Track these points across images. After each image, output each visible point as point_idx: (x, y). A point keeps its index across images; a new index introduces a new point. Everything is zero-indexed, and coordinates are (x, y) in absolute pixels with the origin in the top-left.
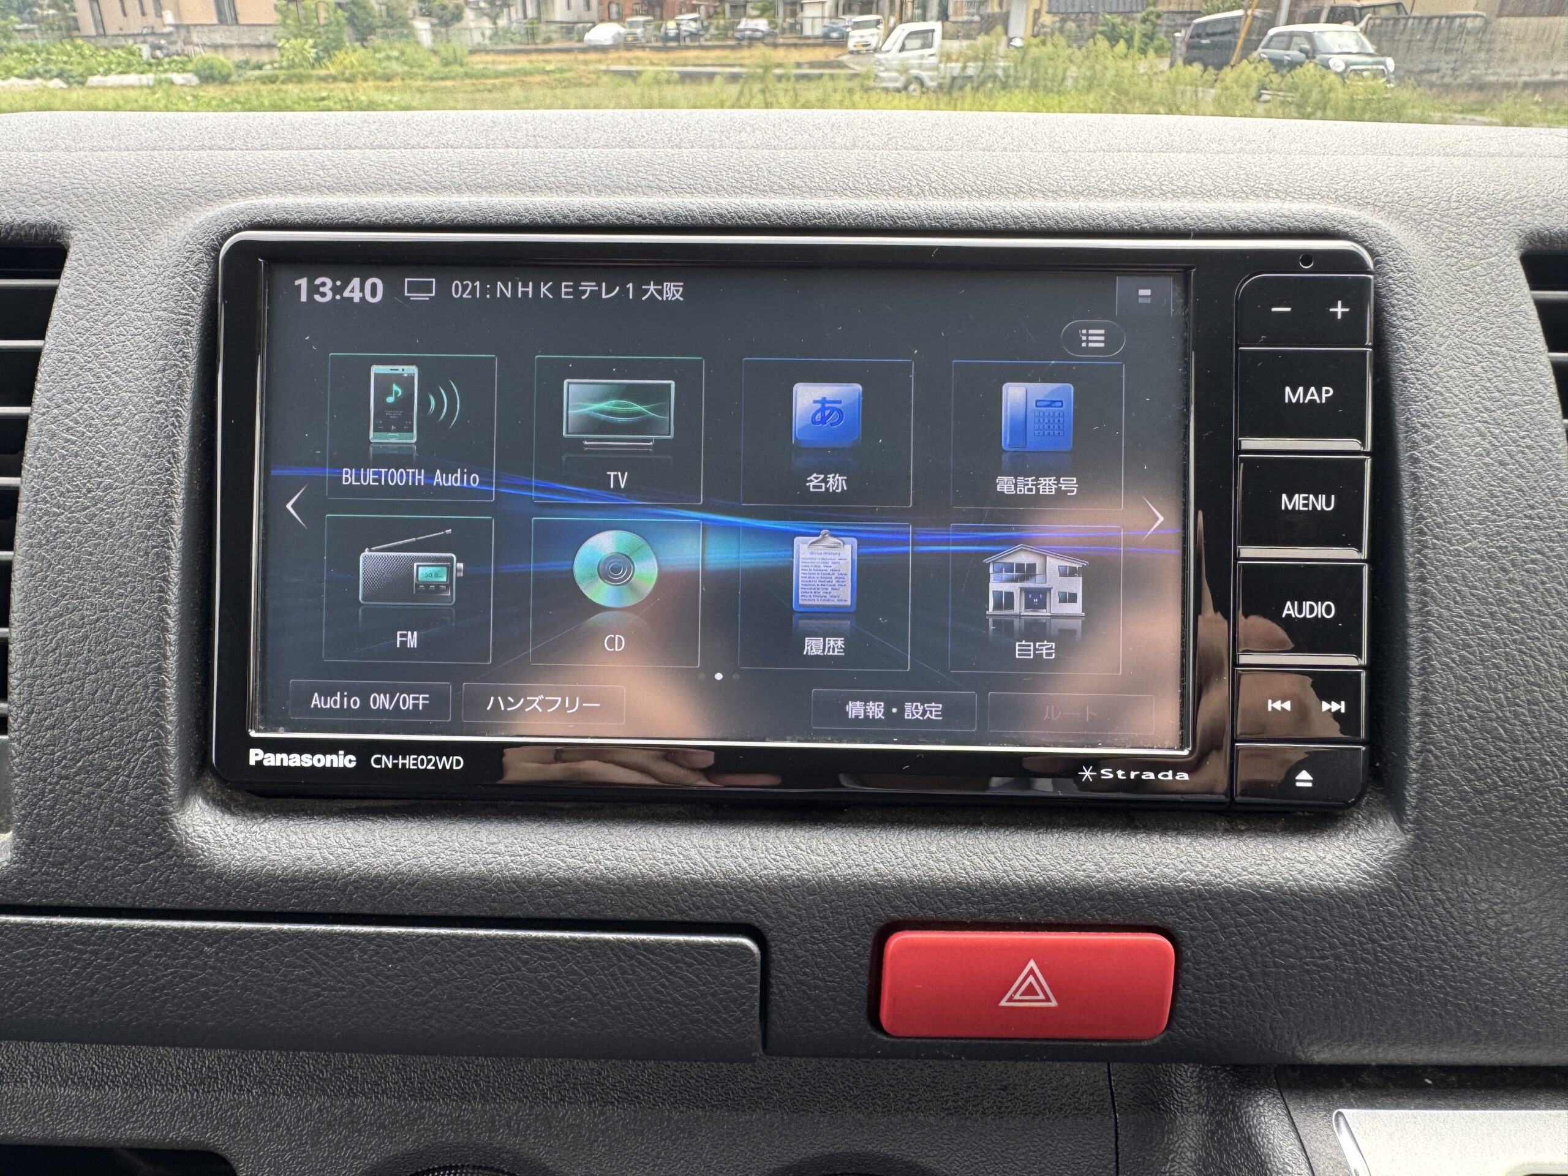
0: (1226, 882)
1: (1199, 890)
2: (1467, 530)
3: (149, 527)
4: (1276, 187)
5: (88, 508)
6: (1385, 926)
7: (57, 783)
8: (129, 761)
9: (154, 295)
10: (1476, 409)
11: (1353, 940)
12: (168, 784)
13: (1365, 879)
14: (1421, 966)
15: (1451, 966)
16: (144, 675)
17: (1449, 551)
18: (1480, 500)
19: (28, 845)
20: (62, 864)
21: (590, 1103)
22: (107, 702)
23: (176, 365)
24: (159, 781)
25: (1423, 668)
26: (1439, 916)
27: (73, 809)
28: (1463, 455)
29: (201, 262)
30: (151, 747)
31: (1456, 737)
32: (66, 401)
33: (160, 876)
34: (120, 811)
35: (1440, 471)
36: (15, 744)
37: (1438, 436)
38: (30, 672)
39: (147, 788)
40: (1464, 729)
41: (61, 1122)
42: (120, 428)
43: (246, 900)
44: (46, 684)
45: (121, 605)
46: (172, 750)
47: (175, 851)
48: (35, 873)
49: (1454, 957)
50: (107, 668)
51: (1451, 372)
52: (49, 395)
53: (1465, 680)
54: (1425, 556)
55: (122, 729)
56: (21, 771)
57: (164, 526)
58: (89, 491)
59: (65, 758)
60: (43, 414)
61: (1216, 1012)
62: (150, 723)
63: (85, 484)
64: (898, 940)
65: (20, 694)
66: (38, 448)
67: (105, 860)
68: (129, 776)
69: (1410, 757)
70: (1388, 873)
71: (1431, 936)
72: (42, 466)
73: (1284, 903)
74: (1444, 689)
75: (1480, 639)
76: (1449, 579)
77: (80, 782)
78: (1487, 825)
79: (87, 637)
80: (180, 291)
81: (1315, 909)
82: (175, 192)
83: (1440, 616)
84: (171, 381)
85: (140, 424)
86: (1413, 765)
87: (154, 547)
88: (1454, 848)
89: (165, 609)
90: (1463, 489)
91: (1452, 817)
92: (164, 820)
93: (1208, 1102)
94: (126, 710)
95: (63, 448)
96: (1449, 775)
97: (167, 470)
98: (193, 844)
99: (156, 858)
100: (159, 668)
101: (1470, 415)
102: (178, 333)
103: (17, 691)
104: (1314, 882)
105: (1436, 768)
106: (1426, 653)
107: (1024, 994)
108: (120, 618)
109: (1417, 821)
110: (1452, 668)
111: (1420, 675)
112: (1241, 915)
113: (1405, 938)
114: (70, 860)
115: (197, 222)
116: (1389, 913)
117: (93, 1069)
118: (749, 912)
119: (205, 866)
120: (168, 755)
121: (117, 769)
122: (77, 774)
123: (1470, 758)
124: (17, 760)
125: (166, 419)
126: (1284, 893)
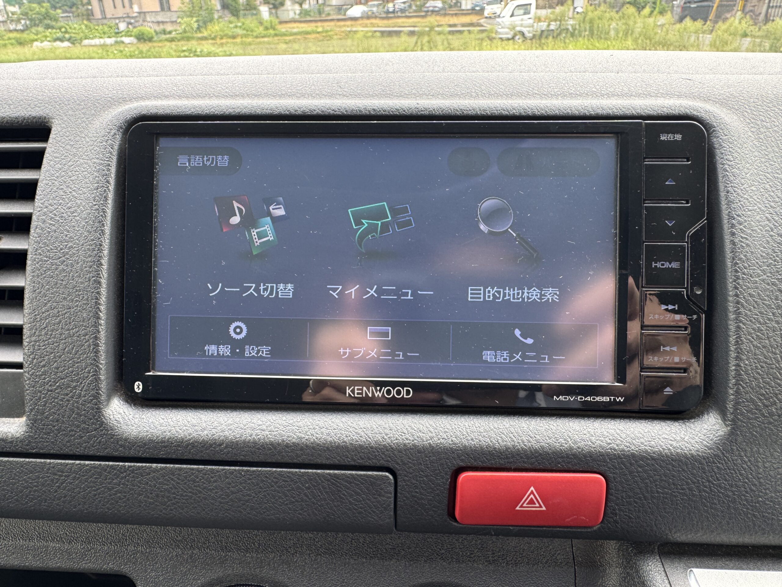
0: (632, 450)
1: (618, 454)
2: (761, 270)
3: (91, 267)
4: (661, 91)
5: (61, 258)
6: (715, 474)
7: (47, 393)
8: (81, 383)
9: (92, 151)
10: (766, 207)
11: (698, 480)
12: (100, 394)
13: (705, 450)
14: (734, 494)
15: (751, 495)
16: (88, 341)
17: (751, 281)
18: (768, 254)
19: (33, 424)
20: (49, 433)
21: (310, 554)
22: (71, 354)
23: (103, 186)
24: (96, 393)
25: (737, 342)
26: (744, 469)
27: (55, 406)
28: (759, 231)
29: (115, 134)
30: (91, 376)
31: (754, 377)
32: (50, 205)
33: (97, 440)
34: (78, 408)
35: (747, 239)
36: (27, 375)
37: (745, 221)
38: (33, 339)
39: (90, 396)
40: (759, 373)
41: (51, 560)
42: (76, 218)
43: (139, 452)
44: (41, 345)
45: (77, 306)
46: (102, 378)
47: (104, 427)
48: (37, 438)
49: (752, 490)
50: (70, 337)
51: (753, 188)
52: (42, 201)
53: (759, 348)
54: (738, 284)
55: (77, 367)
56: (29, 387)
57: (98, 267)
58: (61, 249)
59: (50, 381)
60: (39, 211)
61: (626, 515)
62: (92, 364)
63: (59, 246)
64: (463, 476)
65: (28, 350)
66: (37, 228)
67: (70, 431)
68: (81, 390)
69: (729, 387)
70: (718, 447)
71: (740, 479)
72: (39, 237)
73: (663, 461)
74: (748, 352)
75: (767, 326)
76: (751, 295)
77: (58, 393)
78: (770, 423)
79: (61, 322)
80: (105, 149)
81: (679, 465)
82: (103, 99)
83: (746, 315)
84: (100, 194)
85: (86, 216)
86: (731, 392)
87: (93, 277)
88: (753, 435)
89: (98, 308)
90: (759, 249)
91: (752, 419)
92: (99, 412)
93: (623, 562)
94: (80, 358)
95: (49, 228)
96: (750, 397)
97: (99, 239)
98: (113, 424)
99: (95, 431)
100: (96, 337)
101: (763, 210)
102: (104, 170)
103: (27, 348)
104: (679, 451)
105: (743, 393)
106: (738, 334)
107: (527, 504)
108: (77, 312)
109: (733, 420)
110: (752, 342)
111: (735, 345)
112: (640, 467)
113: (726, 480)
114: (53, 432)
115: (113, 114)
116: (718, 467)
117: (66, 534)
118: (388, 461)
119: (119, 435)
120: (100, 380)
121: (76, 387)
122: (56, 389)
123: (762, 388)
124: (28, 382)
125: (98, 213)
126: (663, 457)
